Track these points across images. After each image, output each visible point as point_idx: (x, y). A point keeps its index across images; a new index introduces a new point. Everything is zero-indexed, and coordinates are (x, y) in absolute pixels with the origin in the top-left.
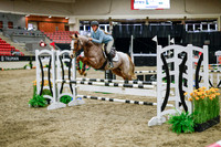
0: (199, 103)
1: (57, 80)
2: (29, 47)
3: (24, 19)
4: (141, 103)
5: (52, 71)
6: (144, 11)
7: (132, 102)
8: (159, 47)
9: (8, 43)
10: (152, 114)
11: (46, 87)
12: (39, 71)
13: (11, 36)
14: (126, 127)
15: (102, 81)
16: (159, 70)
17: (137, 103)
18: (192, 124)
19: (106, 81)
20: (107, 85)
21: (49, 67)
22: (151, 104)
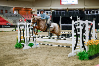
0: (91, 46)
1: (27, 36)
2: (15, 21)
3: (12, 9)
4: (65, 46)
5: (25, 32)
6: (66, 5)
7: (61, 46)
8: (73, 21)
9: (5, 19)
10: (70, 51)
11: (22, 39)
12: (19, 32)
13: (7, 16)
14: (58, 57)
15: (47, 37)
16: (73, 32)
17: (63, 46)
18: (88, 56)
19: (49, 36)
20: (49, 38)
21: (24, 30)
22: (69, 47)
